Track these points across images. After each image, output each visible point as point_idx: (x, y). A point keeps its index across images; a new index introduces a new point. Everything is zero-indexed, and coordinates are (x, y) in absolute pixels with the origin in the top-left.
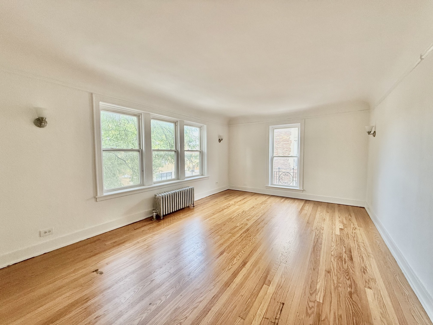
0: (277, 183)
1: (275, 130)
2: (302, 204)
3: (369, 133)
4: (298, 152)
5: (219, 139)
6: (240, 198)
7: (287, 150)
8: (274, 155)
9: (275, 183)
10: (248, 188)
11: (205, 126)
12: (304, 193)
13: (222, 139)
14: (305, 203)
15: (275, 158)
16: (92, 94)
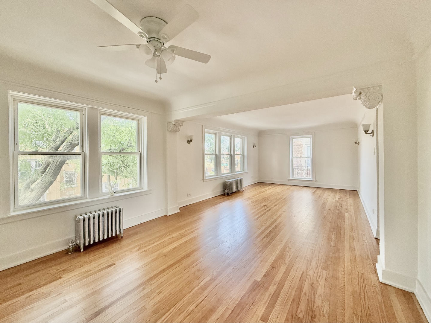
0: (295, 177)
1: (293, 139)
2: (315, 190)
3: (356, 143)
4: (311, 155)
5: (254, 146)
6: (270, 187)
7: (299, 153)
8: (293, 157)
9: (294, 177)
10: (275, 181)
11: (246, 137)
12: (316, 183)
13: (255, 146)
14: (317, 189)
15: (294, 159)
16: (203, 126)
